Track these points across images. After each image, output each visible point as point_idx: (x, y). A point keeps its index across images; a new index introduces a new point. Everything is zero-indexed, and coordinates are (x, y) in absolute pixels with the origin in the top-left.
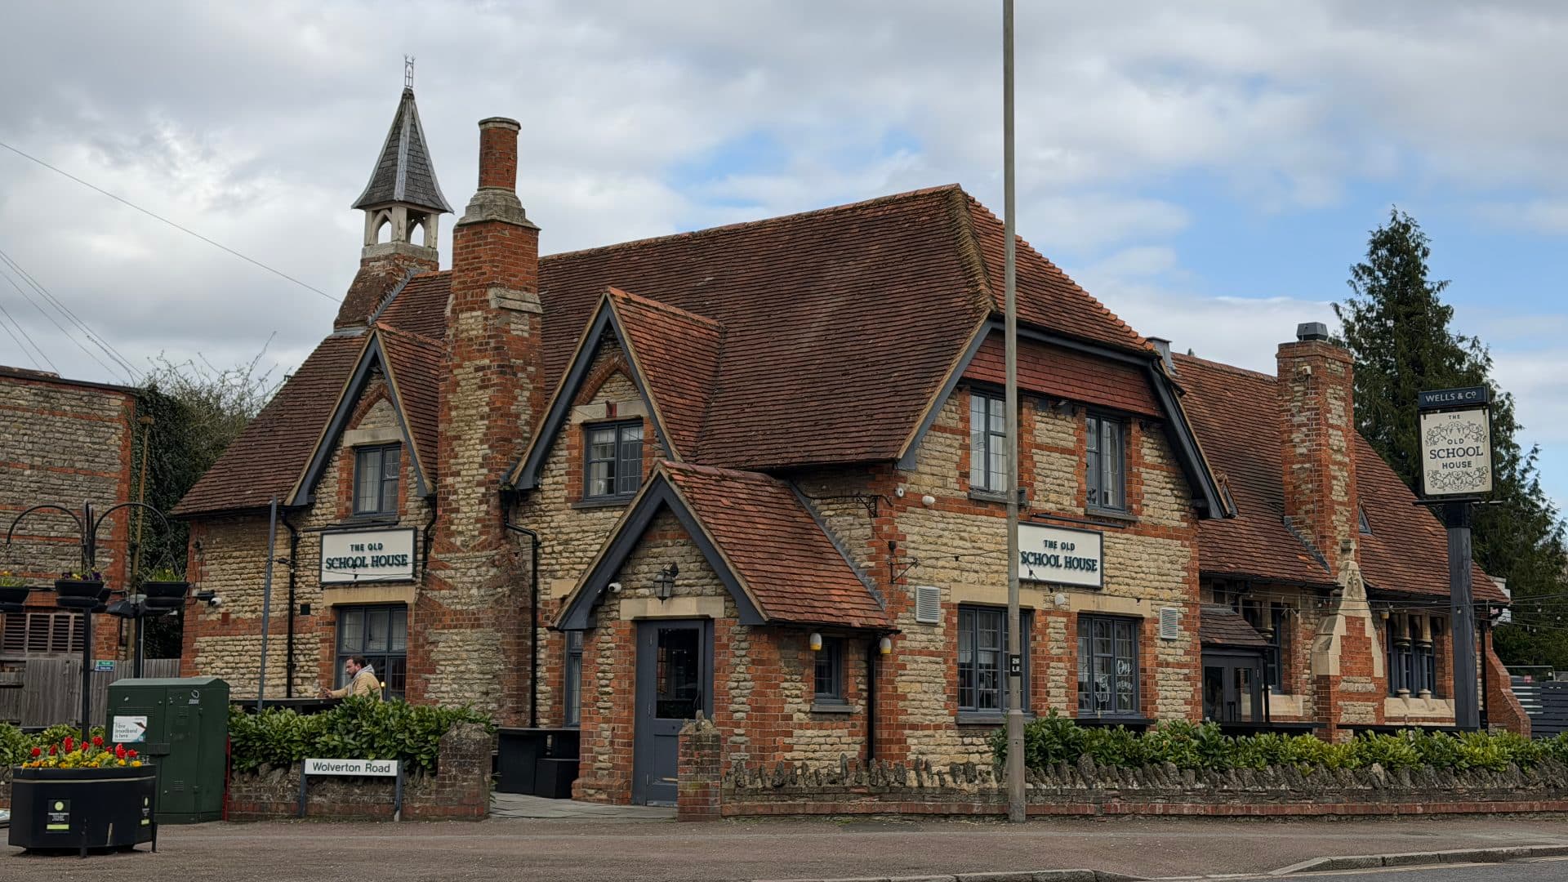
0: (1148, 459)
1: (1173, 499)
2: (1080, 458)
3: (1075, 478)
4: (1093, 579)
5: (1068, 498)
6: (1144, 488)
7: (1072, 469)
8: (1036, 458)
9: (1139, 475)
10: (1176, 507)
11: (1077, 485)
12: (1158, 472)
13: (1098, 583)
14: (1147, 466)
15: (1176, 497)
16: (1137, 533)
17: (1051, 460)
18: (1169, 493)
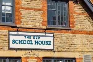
0: (77, 12)
1: (90, 23)
2: (44, 11)
3: (41, 17)
4: (51, 47)
5: (38, 23)
6: (75, 20)
7: (40, 15)
8: (21, 12)
9: (73, 16)
10: (91, 25)
11: (42, 19)
12: (82, 15)
13: (52, 48)
14: (76, 13)
15: (91, 22)
16: (72, 33)
17: (30, 12)
18: (88, 21)
